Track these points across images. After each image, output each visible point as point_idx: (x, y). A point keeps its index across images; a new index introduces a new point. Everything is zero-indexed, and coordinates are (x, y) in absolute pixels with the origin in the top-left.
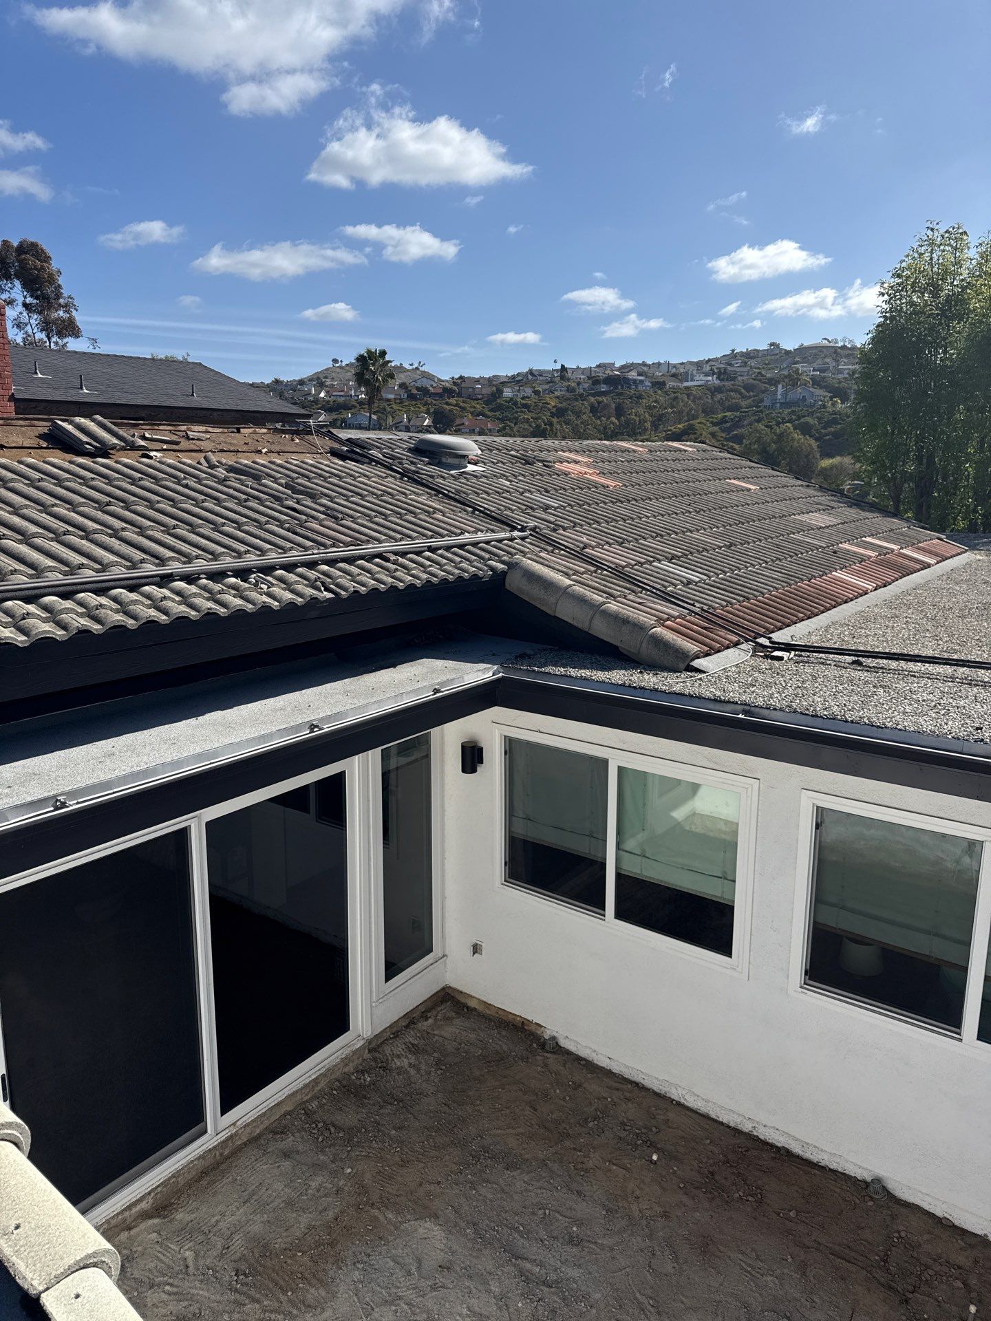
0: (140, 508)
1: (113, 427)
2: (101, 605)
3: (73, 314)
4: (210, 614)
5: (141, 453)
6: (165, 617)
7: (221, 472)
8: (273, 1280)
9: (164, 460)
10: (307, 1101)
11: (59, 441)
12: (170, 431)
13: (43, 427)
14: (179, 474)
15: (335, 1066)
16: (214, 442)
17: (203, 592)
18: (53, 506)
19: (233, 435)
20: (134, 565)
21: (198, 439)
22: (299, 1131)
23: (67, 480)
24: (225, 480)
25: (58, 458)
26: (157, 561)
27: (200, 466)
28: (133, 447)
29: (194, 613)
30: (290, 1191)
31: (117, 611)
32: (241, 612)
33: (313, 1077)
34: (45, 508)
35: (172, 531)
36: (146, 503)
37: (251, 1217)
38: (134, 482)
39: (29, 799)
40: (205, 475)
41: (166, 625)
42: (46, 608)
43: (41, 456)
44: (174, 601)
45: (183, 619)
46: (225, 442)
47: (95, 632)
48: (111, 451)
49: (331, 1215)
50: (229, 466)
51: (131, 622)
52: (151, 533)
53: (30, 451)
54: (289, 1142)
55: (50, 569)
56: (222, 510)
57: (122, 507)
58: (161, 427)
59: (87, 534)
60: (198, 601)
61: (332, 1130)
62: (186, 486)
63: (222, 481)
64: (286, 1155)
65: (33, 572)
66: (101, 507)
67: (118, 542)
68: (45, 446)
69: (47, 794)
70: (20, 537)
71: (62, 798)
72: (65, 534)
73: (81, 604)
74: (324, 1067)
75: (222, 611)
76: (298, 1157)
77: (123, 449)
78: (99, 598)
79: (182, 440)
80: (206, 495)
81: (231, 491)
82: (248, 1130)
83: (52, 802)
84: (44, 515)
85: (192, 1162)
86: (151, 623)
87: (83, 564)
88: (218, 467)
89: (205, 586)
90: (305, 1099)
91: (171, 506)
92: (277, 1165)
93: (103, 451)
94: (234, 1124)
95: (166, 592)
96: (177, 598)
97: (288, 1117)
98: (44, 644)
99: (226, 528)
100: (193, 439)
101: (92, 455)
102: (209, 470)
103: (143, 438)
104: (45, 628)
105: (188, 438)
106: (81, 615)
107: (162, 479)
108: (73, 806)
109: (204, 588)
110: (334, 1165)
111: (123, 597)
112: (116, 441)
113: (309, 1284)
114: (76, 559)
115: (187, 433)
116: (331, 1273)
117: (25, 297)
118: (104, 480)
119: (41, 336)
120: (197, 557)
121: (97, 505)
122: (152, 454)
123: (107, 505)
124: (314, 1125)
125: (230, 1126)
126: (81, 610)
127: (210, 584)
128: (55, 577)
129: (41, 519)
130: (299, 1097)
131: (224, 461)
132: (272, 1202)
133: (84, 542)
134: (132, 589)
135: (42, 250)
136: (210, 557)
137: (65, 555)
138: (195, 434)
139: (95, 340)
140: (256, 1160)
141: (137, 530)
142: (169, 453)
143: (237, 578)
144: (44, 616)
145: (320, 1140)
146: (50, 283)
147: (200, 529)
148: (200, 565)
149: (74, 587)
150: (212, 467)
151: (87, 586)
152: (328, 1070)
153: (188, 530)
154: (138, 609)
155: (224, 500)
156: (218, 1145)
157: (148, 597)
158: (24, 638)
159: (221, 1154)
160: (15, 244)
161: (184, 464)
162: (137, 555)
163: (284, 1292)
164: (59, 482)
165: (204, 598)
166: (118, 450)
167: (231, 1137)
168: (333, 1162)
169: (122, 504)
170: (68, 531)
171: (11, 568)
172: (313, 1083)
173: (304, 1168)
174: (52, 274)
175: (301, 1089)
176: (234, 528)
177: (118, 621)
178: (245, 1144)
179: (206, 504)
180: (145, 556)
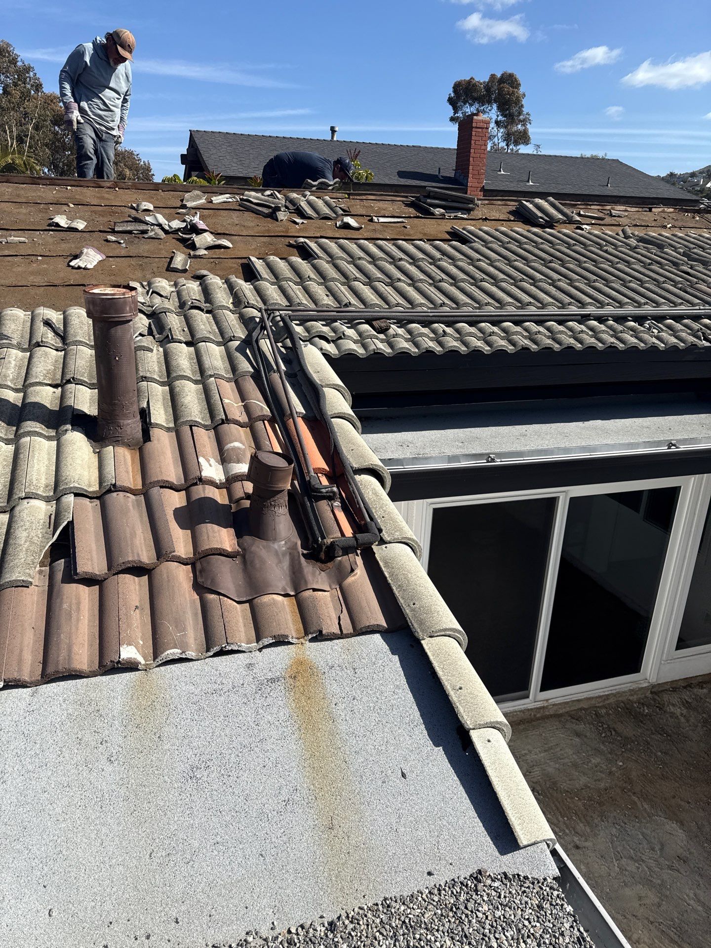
0: (571, 266)
1: (560, 206)
2: (539, 332)
3: (528, 127)
4: (612, 348)
5: (575, 226)
6: (579, 345)
7: (633, 242)
8: (556, 806)
9: (592, 231)
10: (598, 707)
11: (522, 216)
12: (599, 210)
13: (513, 206)
14: (602, 242)
15: (623, 692)
16: (630, 218)
17: (608, 330)
18: (515, 261)
19: (645, 213)
20: (564, 306)
21: (619, 216)
22: (589, 724)
23: (526, 243)
24: (636, 248)
25: (520, 228)
26: (579, 305)
27: (618, 237)
28: (570, 221)
29: (600, 345)
30: (576, 757)
31: (548, 337)
32: (634, 349)
33: (606, 693)
34: (510, 262)
35: (592, 284)
36: (576, 263)
37: (548, 761)
38: (569, 247)
39: (474, 452)
40: (621, 244)
41: (580, 351)
42: (504, 330)
43: (509, 227)
44: (588, 334)
45: (592, 348)
46: (639, 219)
47: (532, 350)
48: (555, 224)
49: (602, 785)
50: (640, 237)
51: (557, 346)
52: (577, 284)
53: (503, 222)
54: (581, 727)
55: (509, 304)
56: (631, 271)
57: (559, 265)
58: (592, 207)
59: (534, 282)
60: (604, 336)
61: (613, 733)
62: (606, 251)
63: (633, 249)
64: (578, 735)
65: (499, 305)
66: (546, 263)
67: (555, 289)
68: (512, 219)
69: (484, 452)
70: (493, 281)
71: (492, 456)
72: (521, 281)
73: (526, 330)
74: (615, 690)
75: (621, 346)
76: (585, 739)
77: (564, 222)
78: (538, 327)
79: (606, 217)
80: (620, 258)
81: (639, 257)
82: (555, 708)
83: (486, 457)
84: (508, 267)
85: (516, 712)
86: (570, 348)
87: (530, 303)
88: (631, 237)
89: (612, 326)
90: (597, 705)
91: (593, 265)
92: (570, 738)
93: (550, 223)
94: (547, 700)
95: (583, 328)
96: (590, 333)
97: (583, 712)
98: (500, 354)
99: (632, 285)
100: (614, 216)
101: (542, 227)
102: (624, 240)
103: (579, 215)
104: (501, 343)
105: (611, 215)
106: (525, 337)
107: (590, 245)
108: (498, 462)
109: (610, 327)
110: (610, 756)
111: (554, 327)
112: (560, 216)
113: (580, 819)
114: (526, 298)
115: (611, 212)
116: (596, 821)
117: (498, 116)
118: (550, 245)
119: (503, 144)
120: (608, 304)
121: (543, 262)
122: (584, 227)
123: (550, 262)
124: (600, 724)
125: (544, 700)
126: (525, 334)
127: (616, 325)
128: (511, 310)
129: (507, 270)
130: (593, 702)
131: (636, 233)
132: (562, 759)
133: (532, 287)
134: (560, 323)
135: (516, 79)
136: (617, 305)
137: (520, 295)
138: (617, 212)
139: (538, 146)
140: (557, 729)
141: (568, 281)
142: (595, 226)
143: (635, 323)
144: (502, 335)
145: (603, 735)
146: (516, 103)
147: (612, 284)
148: (609, 310)
149: (524, 318)
150: (627, 237)
151: (532, 318)
152: (618, 693)
153: (603, 284)
154: (562, 337)
155: (633, 263)
156: (535, 708)
157: (571, 329)
158: (488, 348)
159: (535, 715)
160: (499, 76)
161: (606, 234)
162: (567, 299)
163: (563, 817)
164: (520, 244)
165: (609, 334)
166: (561, 223)
167: (543, 707)
168: (610, 753)
169: (560, 262)
170: (523, 279)
171: (486, 301)
172: (605, 697)
173: (589, 748)
174: (519, 97)
175: (597, 697)
176: (638, 285)
177: (549, 344)
178: (551, 716)
179: (619, 265)
180: (572, 301)
